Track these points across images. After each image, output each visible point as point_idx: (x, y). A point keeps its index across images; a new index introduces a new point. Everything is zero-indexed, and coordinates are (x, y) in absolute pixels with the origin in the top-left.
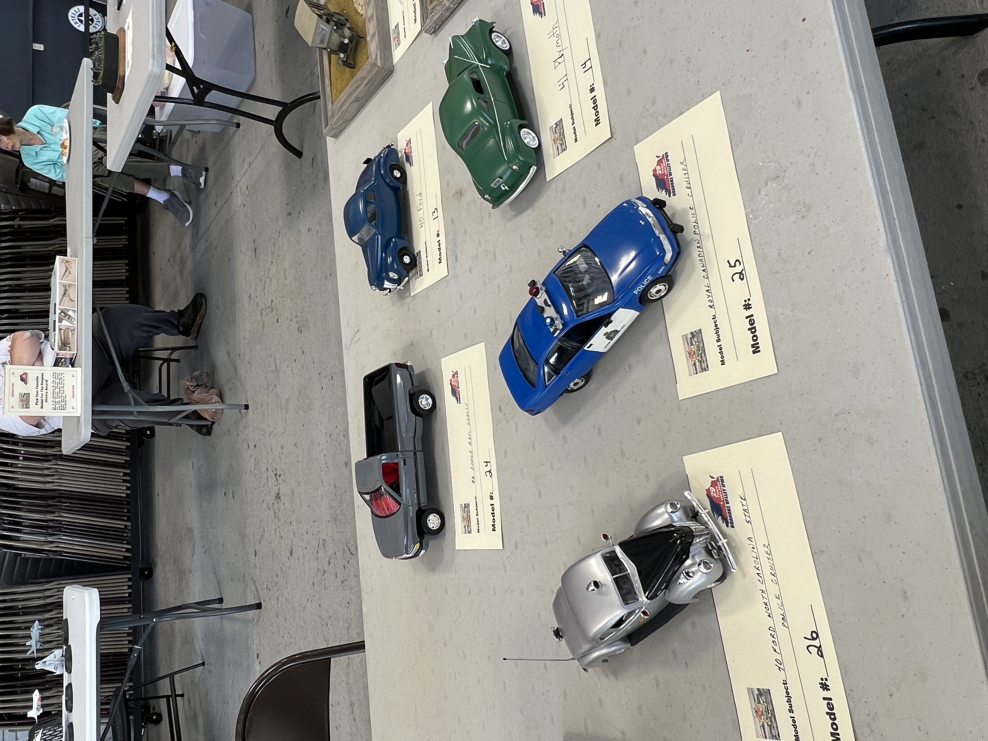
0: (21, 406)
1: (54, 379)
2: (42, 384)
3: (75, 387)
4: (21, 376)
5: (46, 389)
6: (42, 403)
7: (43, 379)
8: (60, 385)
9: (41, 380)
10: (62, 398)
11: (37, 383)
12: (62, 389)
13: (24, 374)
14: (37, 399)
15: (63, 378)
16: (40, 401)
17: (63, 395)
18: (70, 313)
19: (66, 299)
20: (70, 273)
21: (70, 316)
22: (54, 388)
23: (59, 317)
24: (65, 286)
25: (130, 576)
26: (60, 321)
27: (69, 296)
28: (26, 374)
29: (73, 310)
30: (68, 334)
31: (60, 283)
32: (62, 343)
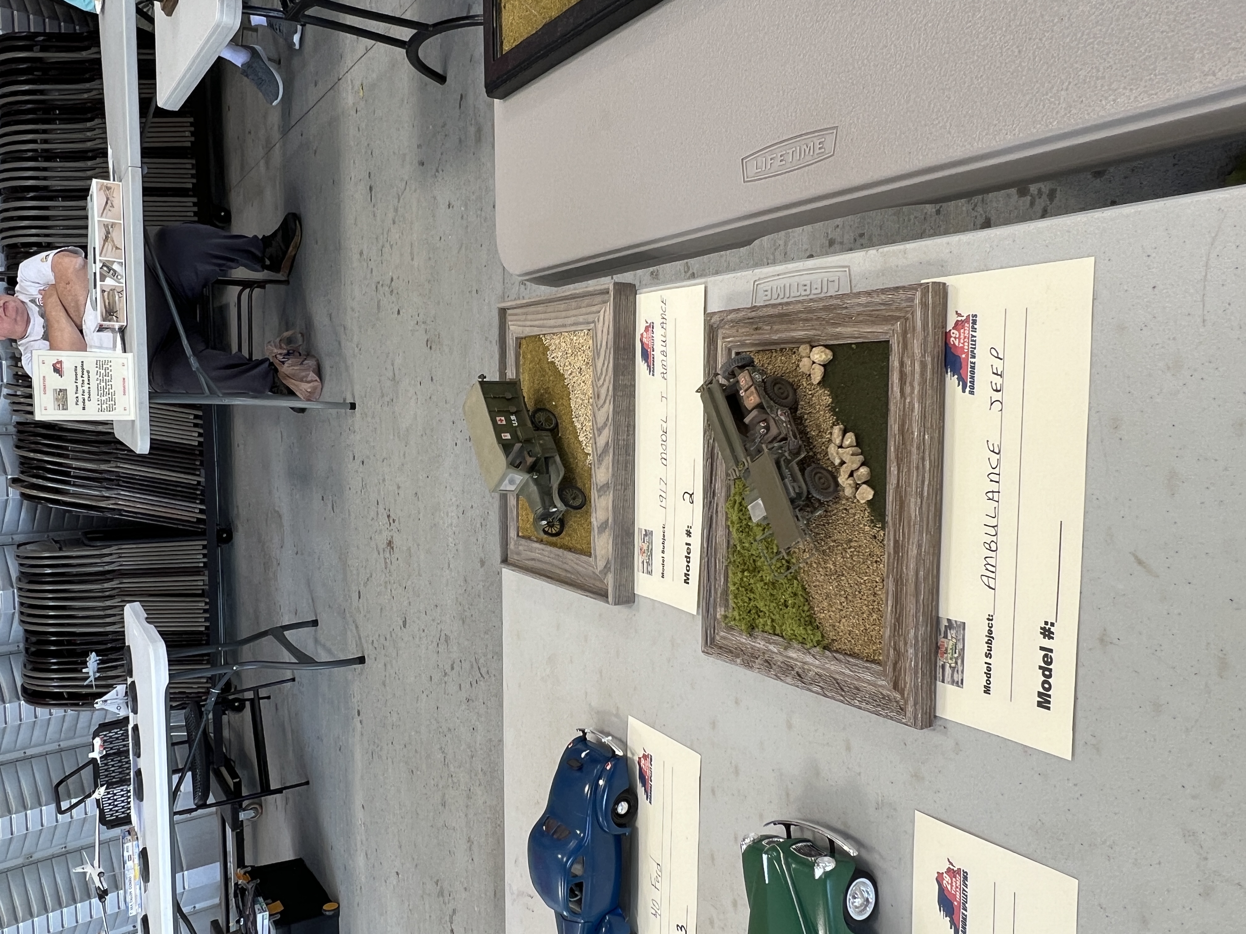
0: (56, 407)
1: (98, 369)
2: (82, 377)
3: (126, 380)
4: (54, 365)
5: (89, 384)
6: (84, 403)
7: (83, 369)
8: (107, 378)
9: (81, 371)
10: (110, 396)
11: (76, 375)
12: (110, 383)
13: (58, 362)
14: (77, 397)
15: (110, 368)
16: (81, 400)
17: (111, 391)
18: (115, 267)
19: (109, 246)
20: (112, 206)
21: (115, 271)
22: (99, 382)
23: (101, 273)
24: (106, 226)
25: (205, 543)
26: (102, 280)
27: (113, 241)
28: (60, 362)
29: (119, 263)
30: (114, 296)
31: (98, 221)
32: (106, 311)
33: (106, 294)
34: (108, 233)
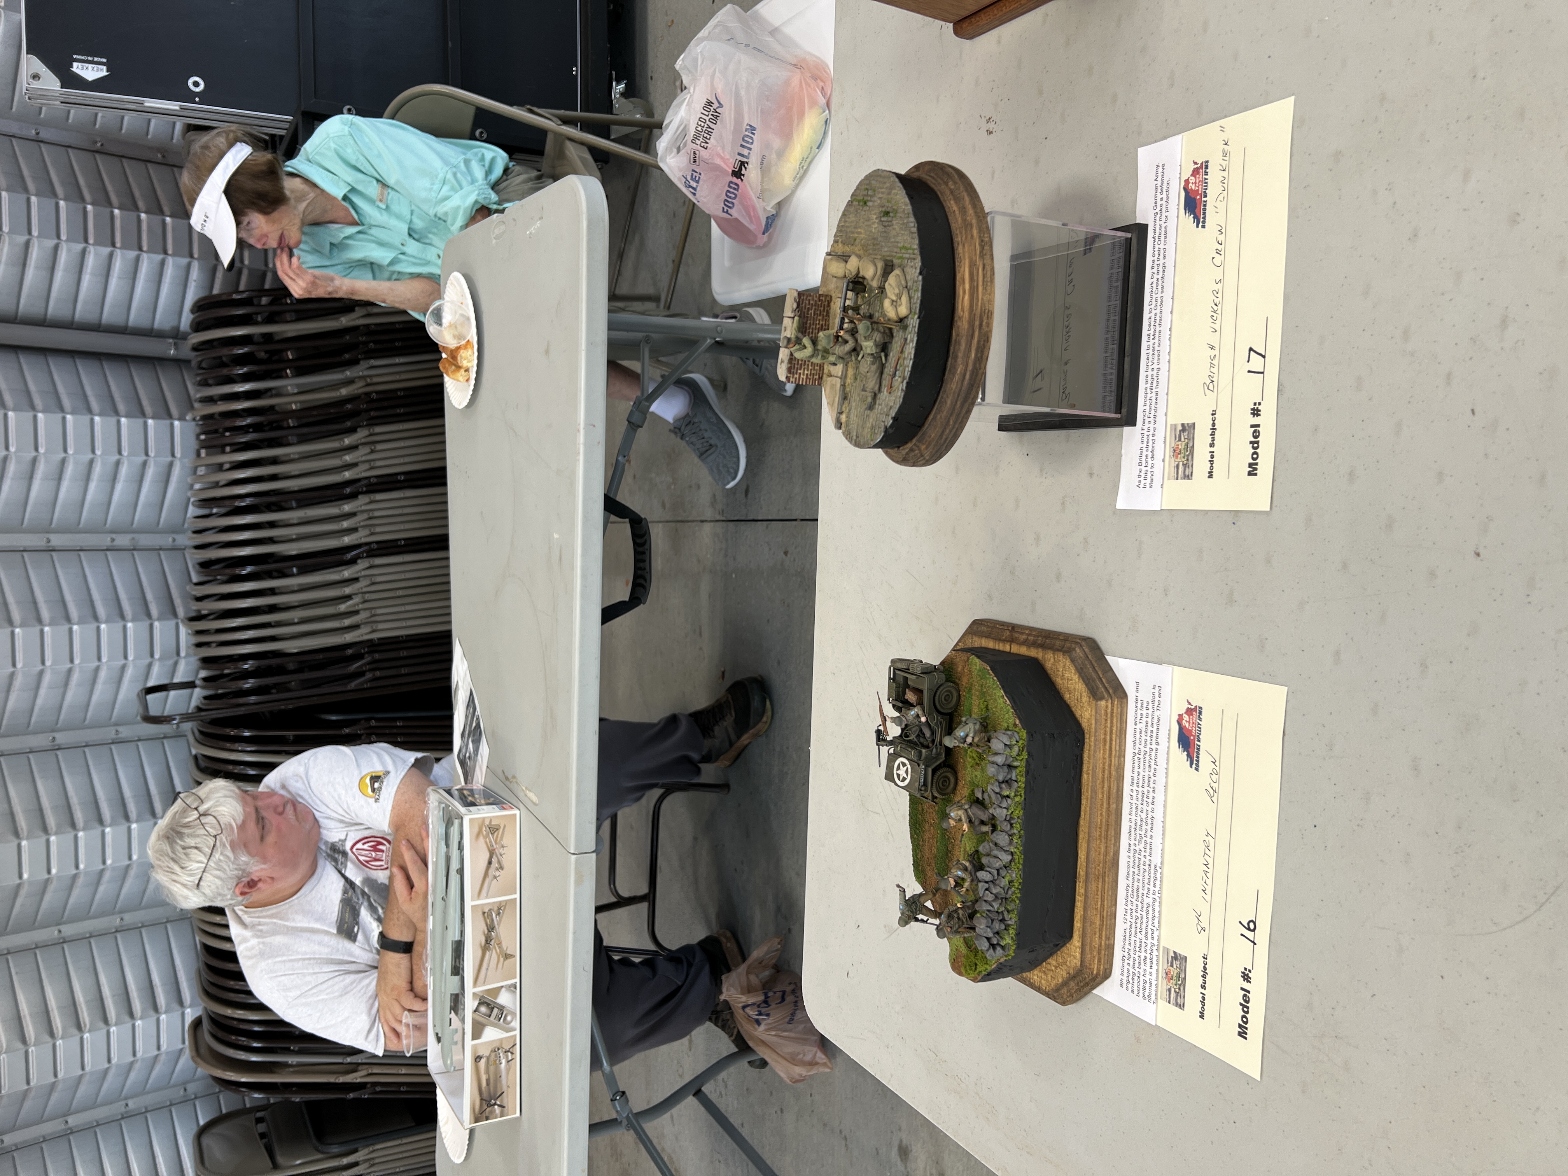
18: (504, 999)
20: (502, 868)
21: (501, 1008)
24: (487, 915)
27: (499, 944)
29: (509, 987)
30: (497, 1064)
32: (481, 1099)
33: (483, 1062)
34: (491, 928)
